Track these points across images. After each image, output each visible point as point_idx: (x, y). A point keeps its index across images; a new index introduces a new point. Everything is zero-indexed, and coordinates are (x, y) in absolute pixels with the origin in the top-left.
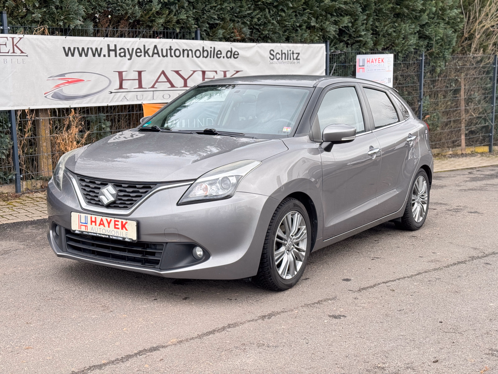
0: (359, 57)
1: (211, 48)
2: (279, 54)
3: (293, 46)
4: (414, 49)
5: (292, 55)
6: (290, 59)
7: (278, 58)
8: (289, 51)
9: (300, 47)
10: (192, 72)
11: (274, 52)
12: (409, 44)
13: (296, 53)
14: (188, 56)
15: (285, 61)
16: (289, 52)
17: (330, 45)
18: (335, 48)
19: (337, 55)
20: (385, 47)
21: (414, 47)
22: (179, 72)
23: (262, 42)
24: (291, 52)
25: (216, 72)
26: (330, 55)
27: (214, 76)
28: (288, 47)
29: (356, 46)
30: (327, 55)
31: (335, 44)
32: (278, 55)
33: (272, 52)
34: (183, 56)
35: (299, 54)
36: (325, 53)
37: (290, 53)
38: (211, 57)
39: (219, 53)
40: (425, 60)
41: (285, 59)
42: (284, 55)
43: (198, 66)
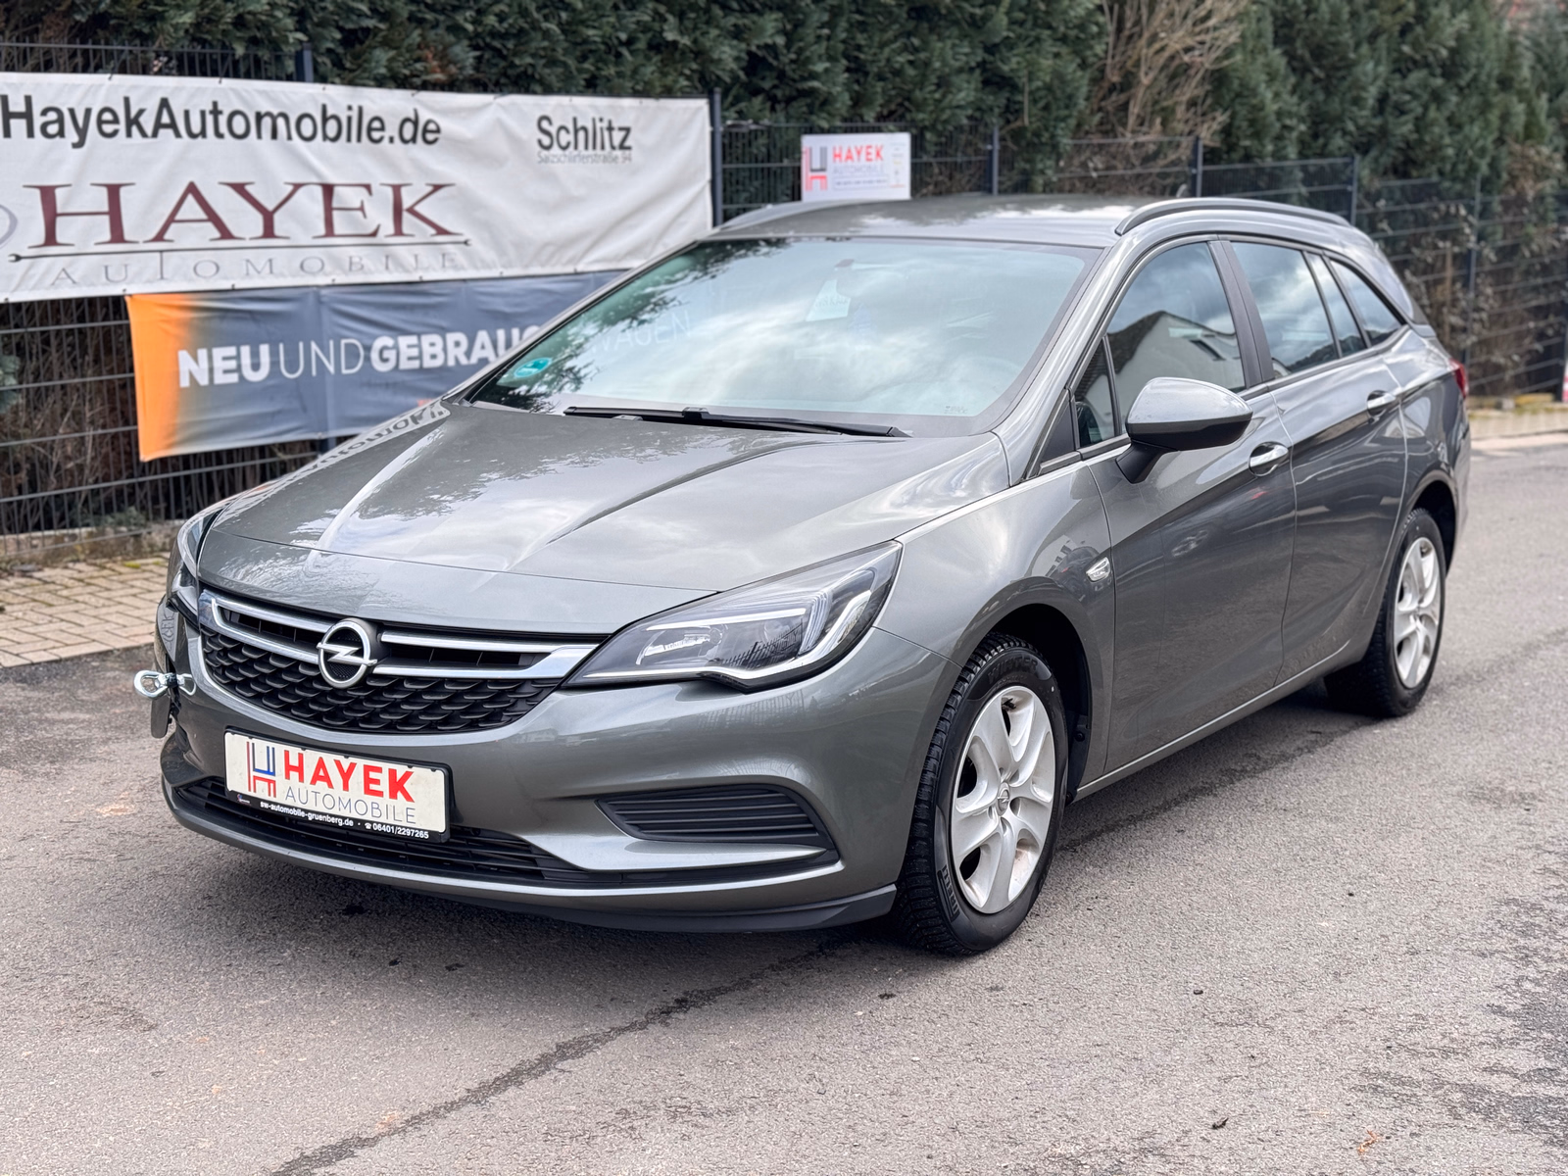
0: (809, 142)
1: (350, 108)
2: (568, 131)
3: (611, 107)
4: (970, 118)
9: (631, 108)
10: (290, 188)
12: (954, 103)
13: (621, 129)
14: (274, 135)
15: (584, 153)
17: (722, 102)
18: (737, 112)
19: (743, 135)
20: (885, 112)
21: (970, 112)
22: (248, 188)
23: (512, 92)
25: (368, 187)
26: (724, 136)
27: (362, 203)
28: (595, 107)
29: (800, 106)
30: (713, 135)
31: (737, 100)
34: (259, 136)
36: (708, 129)
37: (602, 129)
38: (350, 141)
39: (377, 125)
40: (1000, 151)
41: (586, 148)
42: (581, 134)
43: (311, 169)
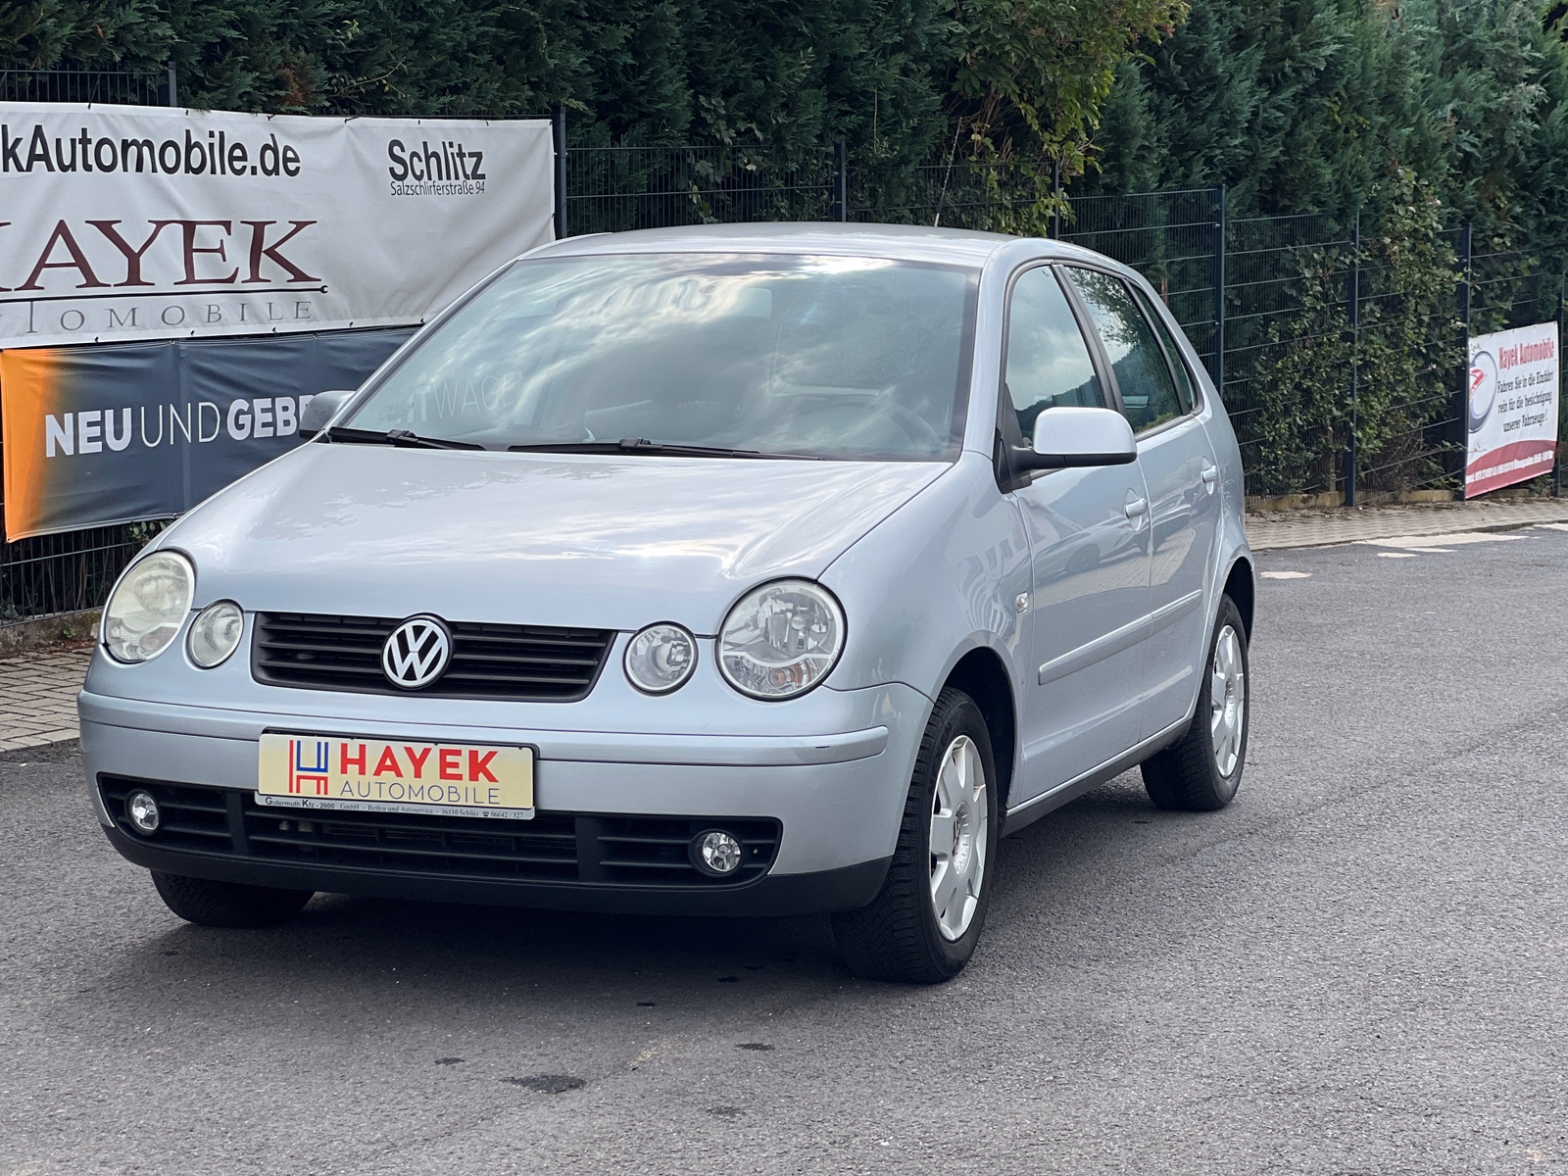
1: (212, 135)
2: (420, 160)
3: (459, 129)
5: (458, 160)
6: (457, 178)
7: (418, 173)
8: (447, 145)
9: (479, 129)
10: (155, 226)
11: (403, 150)
13: (471, 155)
14: (139, 168)
15: (438, 183)
16: (449, 150)
17: (569, 125)
22: (113, 226)
23: (362, 114)
24: (455, 150)
25: (227, 225)
26: (568, 161)
27: (222, 241)
28: (443, 130)
30: (557, 159)
32: (415, 159)
33: (397, 150)
34: (125, 169)
35: (479, 156)
36: (552, 153)
37: (452, 154)
38: (213, 172)
39: (238, 153)
40: (847, 176)
41: (440, 178)
42: (433, 160)
43: (173, 204)
